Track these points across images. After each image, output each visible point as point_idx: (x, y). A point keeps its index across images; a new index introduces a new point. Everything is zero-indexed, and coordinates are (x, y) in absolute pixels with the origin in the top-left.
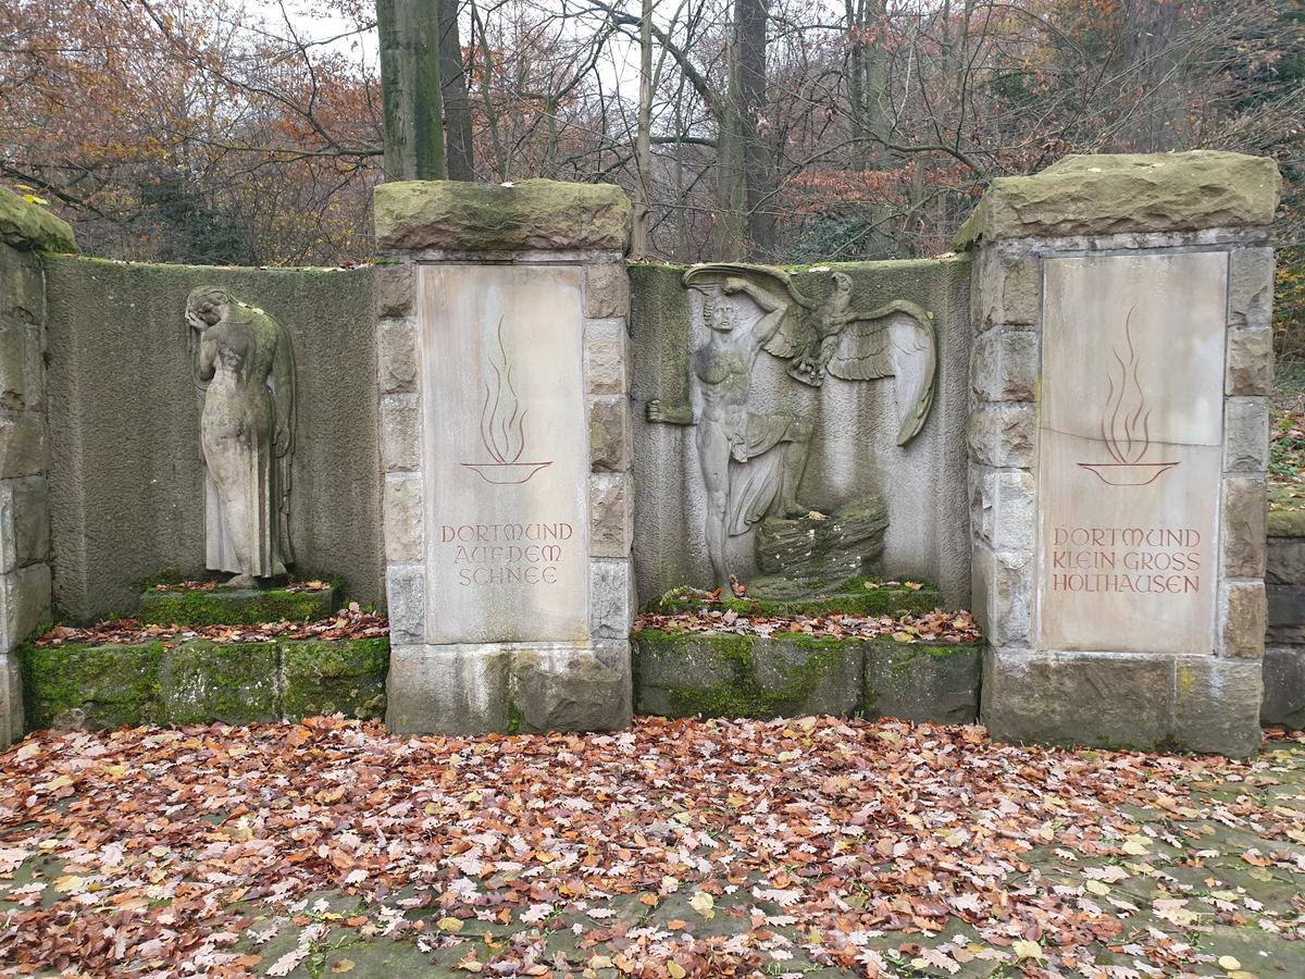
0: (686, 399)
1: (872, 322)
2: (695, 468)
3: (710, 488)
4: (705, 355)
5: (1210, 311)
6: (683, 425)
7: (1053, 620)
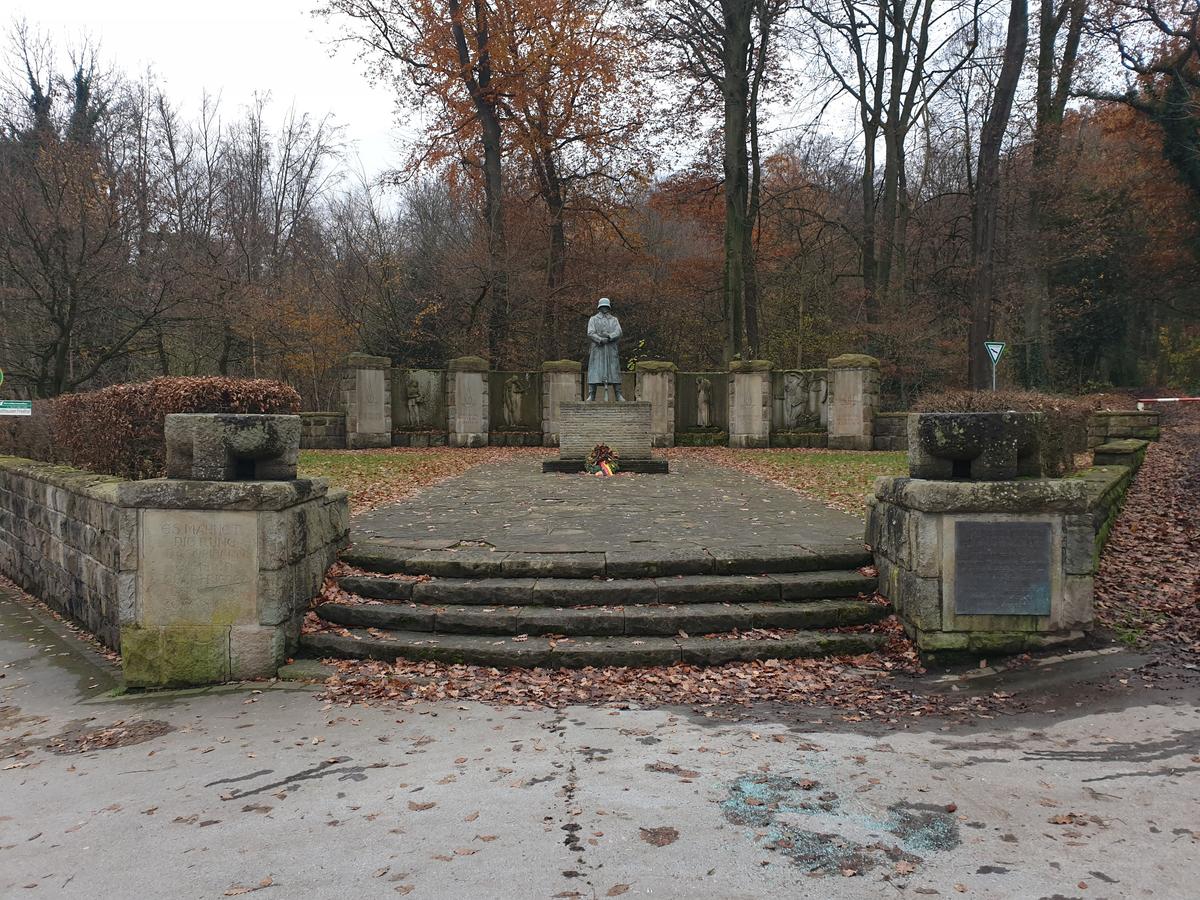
0: (782, 395)
1: (817, 381)
2: (784, 407)
4: (787, 387)
7: (837, 430)
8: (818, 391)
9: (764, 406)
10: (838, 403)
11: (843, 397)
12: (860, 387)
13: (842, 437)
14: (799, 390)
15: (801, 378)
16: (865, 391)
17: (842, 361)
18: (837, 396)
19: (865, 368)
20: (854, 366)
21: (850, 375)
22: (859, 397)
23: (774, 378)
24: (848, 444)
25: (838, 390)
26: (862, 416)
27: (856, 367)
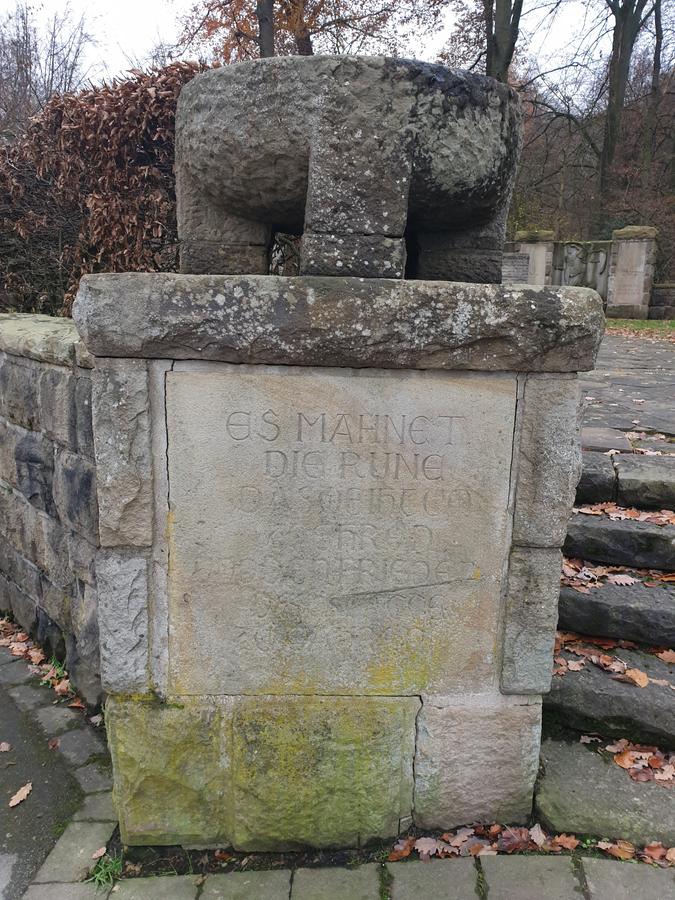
0: (563, 265)
2: (563, 278)
5: (644, 251)
6: (562, 270)
7: (617, 300)
8: (596, 263)
9: (547, 275)
10: (619, 274)
11: (625, 267)
12: (644, 258)
13: (620, 307)
14: (577, 261)
15: (581, 249)
16: (648, 263)
17: (627, 233)
18: (619, 266)
19: (650, 239)
20: (639, 237)
21: (634, 246)
22: (641, 268)
23: (557, 249)
24: (626, 313)
25: (621, 262)
26: (642, 285)
27: (642, 239)
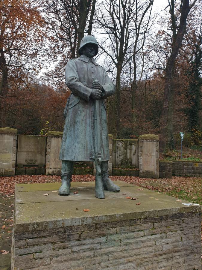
0: (116, 150)
1: (131, 145)
2: (116, 156)
3: (118, 158)
4: (118, 146)
5: (155, 146)
6: (116, 152)
7: (144, 168)
8: (131, 149)
10: (144, 156)
11: (147, 153)
12: (155, 149)
13: (146, 172)
15: (124, 143)
16: (157, 151)
17: (146, 137)
18: (144, 153)
19: (156, 141)
20: (152, 140)
21: (150, 143)
22: (154, 154)
24: (148, 175)
26: (156, 163)
27: (153, 140)
